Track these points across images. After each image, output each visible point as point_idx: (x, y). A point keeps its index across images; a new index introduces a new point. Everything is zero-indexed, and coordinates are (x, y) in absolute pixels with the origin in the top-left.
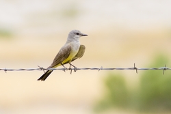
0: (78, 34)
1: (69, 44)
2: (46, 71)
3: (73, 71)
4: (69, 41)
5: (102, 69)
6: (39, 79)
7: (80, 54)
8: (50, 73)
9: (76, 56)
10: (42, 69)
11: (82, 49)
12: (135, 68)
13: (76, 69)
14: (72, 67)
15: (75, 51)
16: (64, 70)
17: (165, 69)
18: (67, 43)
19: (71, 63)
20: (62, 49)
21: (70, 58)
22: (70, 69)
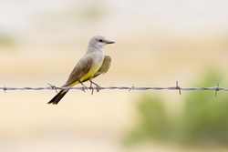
0: (101, 41)
2: (59, 91)
3: (95, 90)
4: (90, 51)
5: (133, 88)
6: (50, 102)
9: (99, 70)
10: (53, 87)
11: (107, 61)
12: (178, 88)
13: (98, 89)
14: (94, 86)
15: (98, 64)
16: (83, 89)
17: (217, 90)
18: (87, 53)
19: (93, 80)
20: (81, 61)
21: (91, 73)
22: (90, 88)
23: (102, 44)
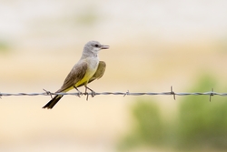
0: (97, 46)
1: (84, 61)
2: (53, 96)
3: (90, 96)
4: (85, 56)
5: (128, 93)
6: (45, 107)
7: (99, 74)
8: (60, 98)
9: (94, 76)
10: (48, 93)
11: (102, 66)
12: (172, 93)
13: (93, 94)
14: (89, 91)
15: (93, 70)
16: (78, 94)
17: (212, 94)
18: (82, 58)
19: (88, 85)
20: (76, 66)
21: (86, 78)
22: (85, 94)
23: (97, 49)
